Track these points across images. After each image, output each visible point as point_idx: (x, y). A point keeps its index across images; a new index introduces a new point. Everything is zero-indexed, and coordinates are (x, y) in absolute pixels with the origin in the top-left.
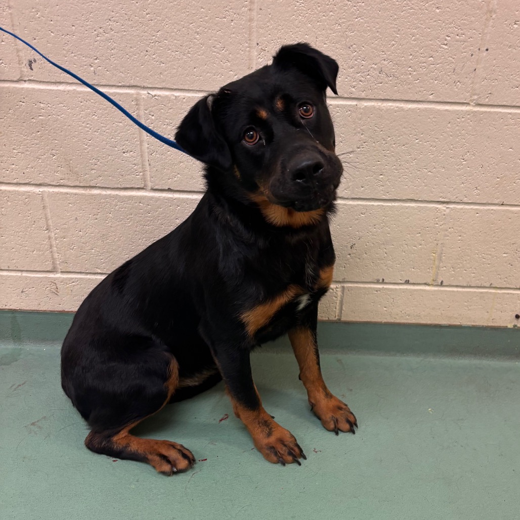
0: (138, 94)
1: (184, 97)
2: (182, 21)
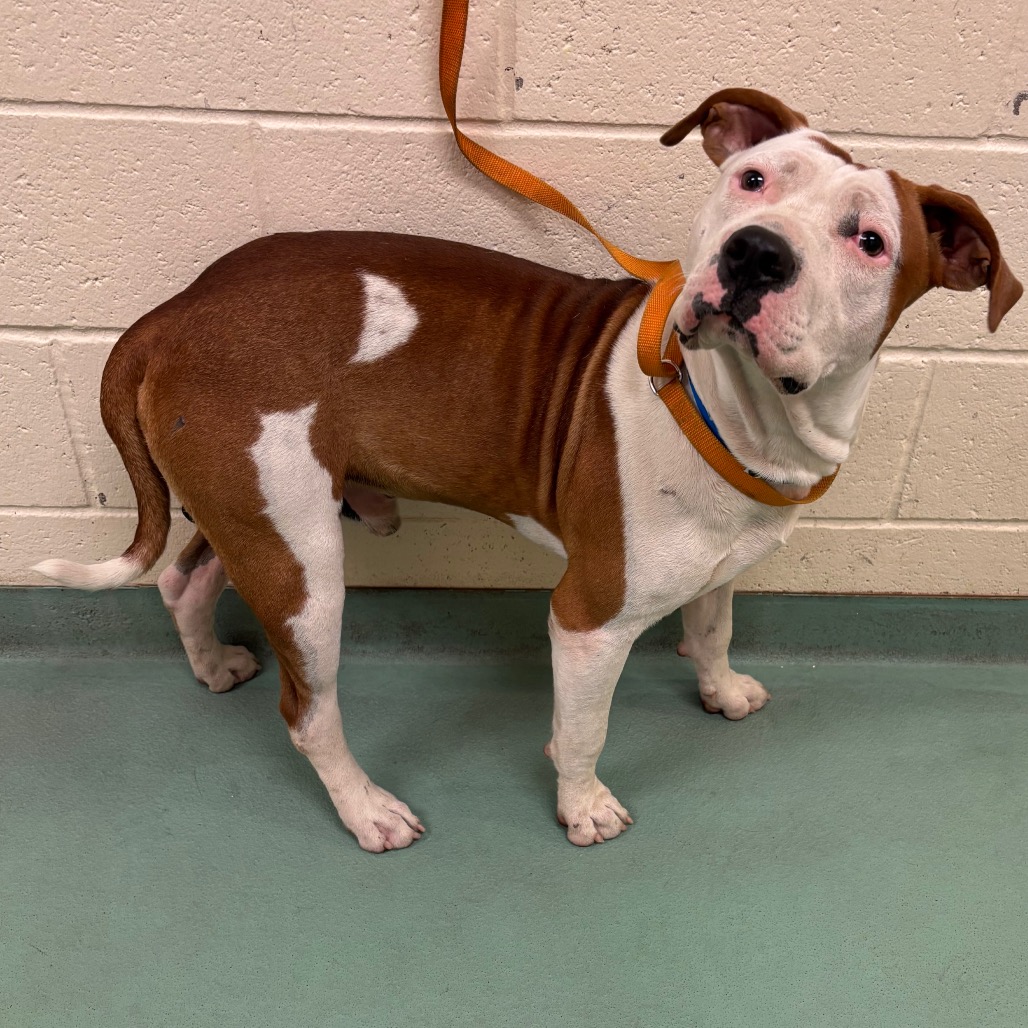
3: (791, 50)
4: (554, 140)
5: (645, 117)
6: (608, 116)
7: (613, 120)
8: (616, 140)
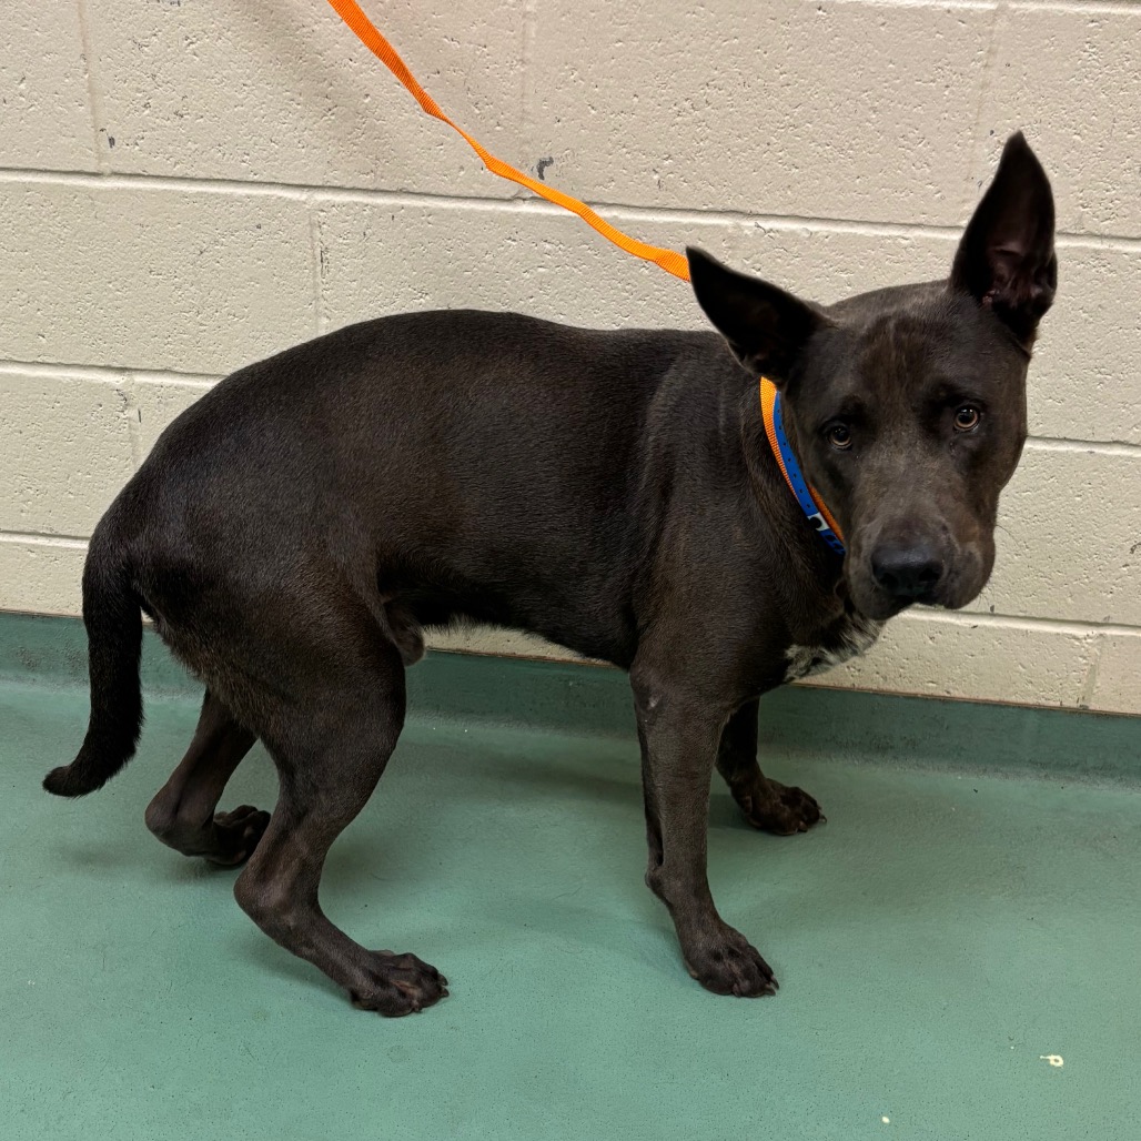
0: (738, 227)
1: (826, 234)
2: (847, 87)
3: (333, 117)
4: (147, 191)
5: (219, 173)
6: (189, 172)
7: (192, 175)
8: (198, 193)
